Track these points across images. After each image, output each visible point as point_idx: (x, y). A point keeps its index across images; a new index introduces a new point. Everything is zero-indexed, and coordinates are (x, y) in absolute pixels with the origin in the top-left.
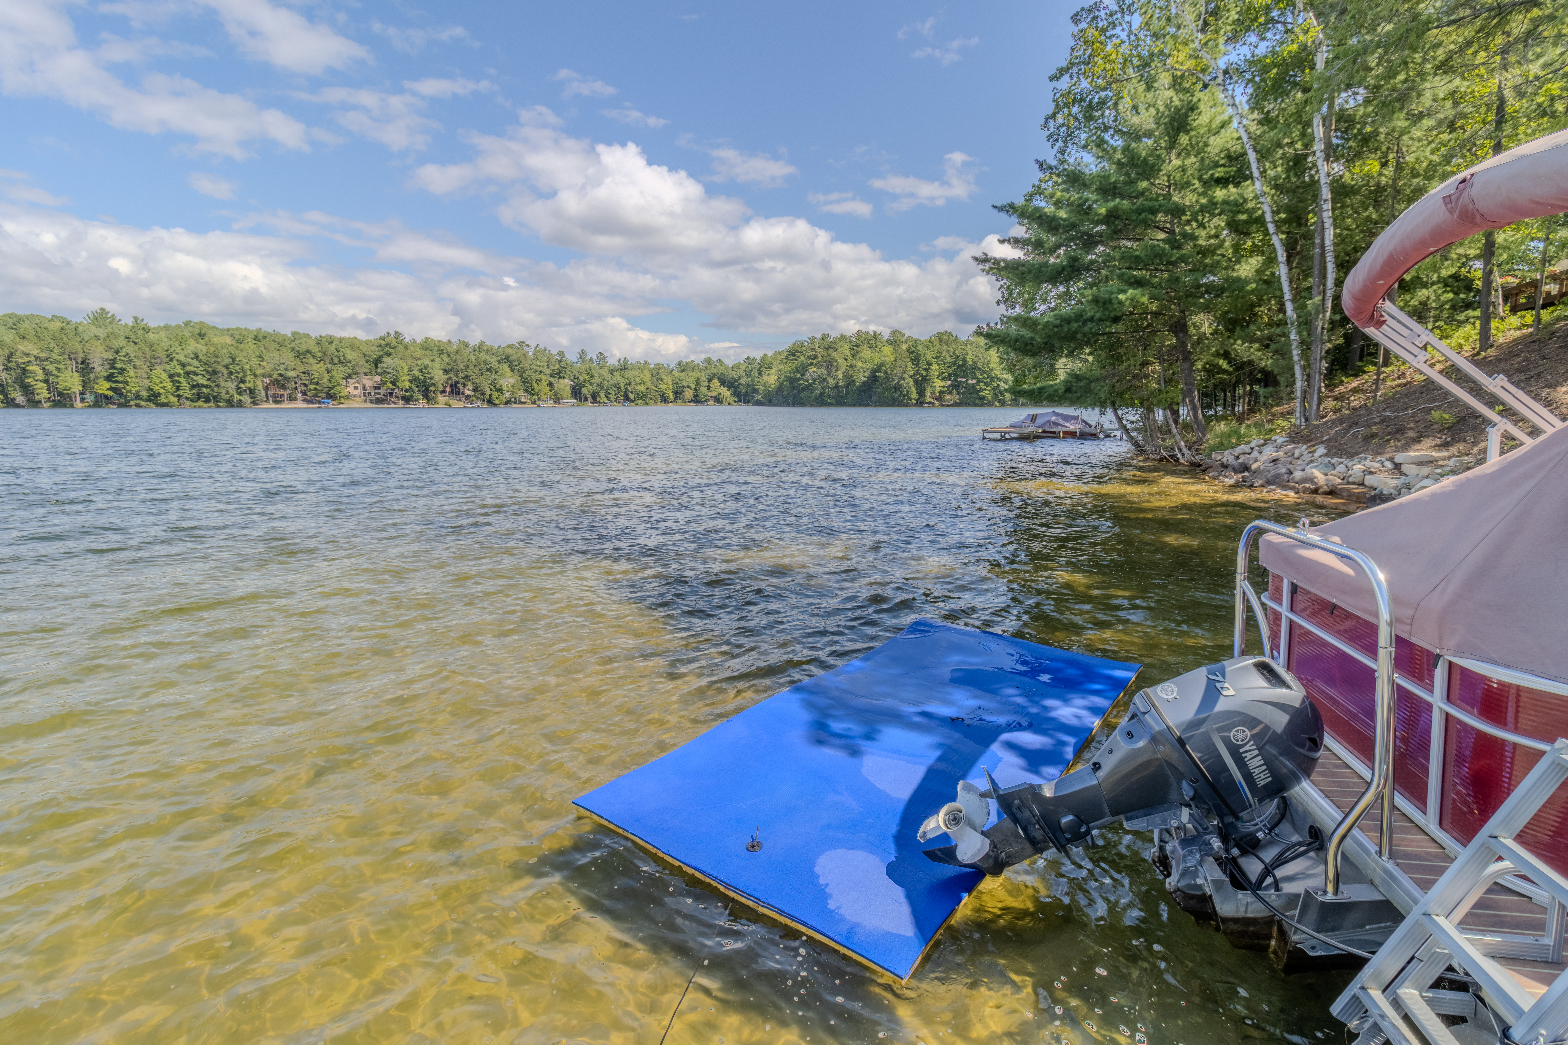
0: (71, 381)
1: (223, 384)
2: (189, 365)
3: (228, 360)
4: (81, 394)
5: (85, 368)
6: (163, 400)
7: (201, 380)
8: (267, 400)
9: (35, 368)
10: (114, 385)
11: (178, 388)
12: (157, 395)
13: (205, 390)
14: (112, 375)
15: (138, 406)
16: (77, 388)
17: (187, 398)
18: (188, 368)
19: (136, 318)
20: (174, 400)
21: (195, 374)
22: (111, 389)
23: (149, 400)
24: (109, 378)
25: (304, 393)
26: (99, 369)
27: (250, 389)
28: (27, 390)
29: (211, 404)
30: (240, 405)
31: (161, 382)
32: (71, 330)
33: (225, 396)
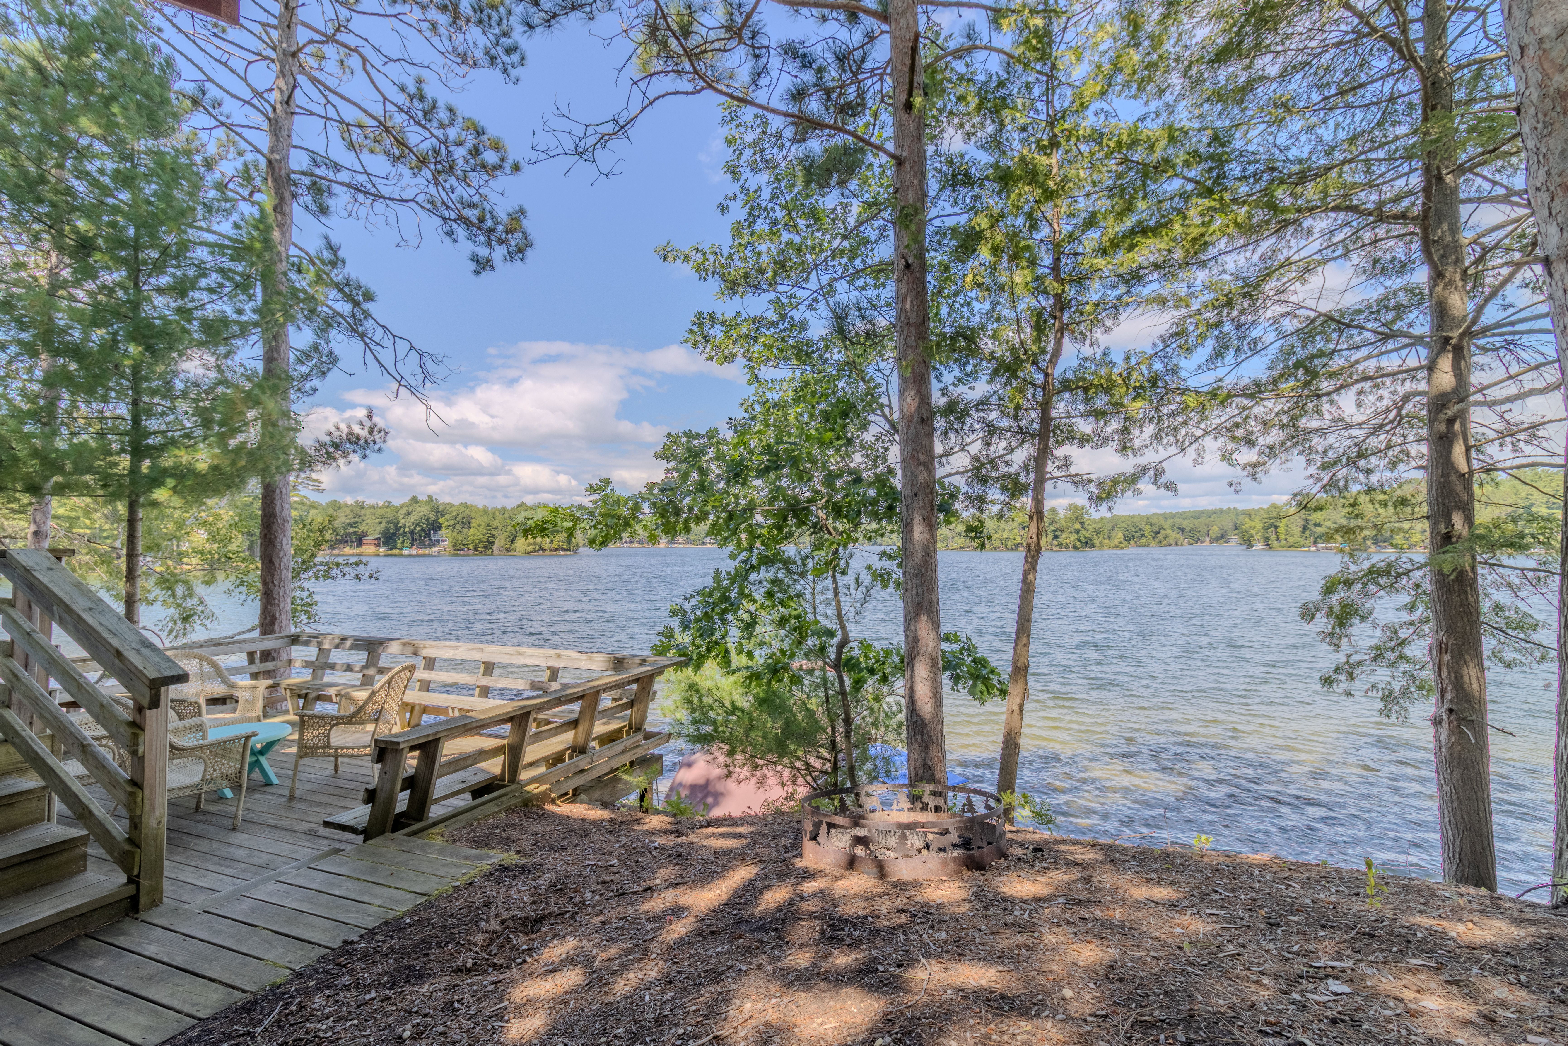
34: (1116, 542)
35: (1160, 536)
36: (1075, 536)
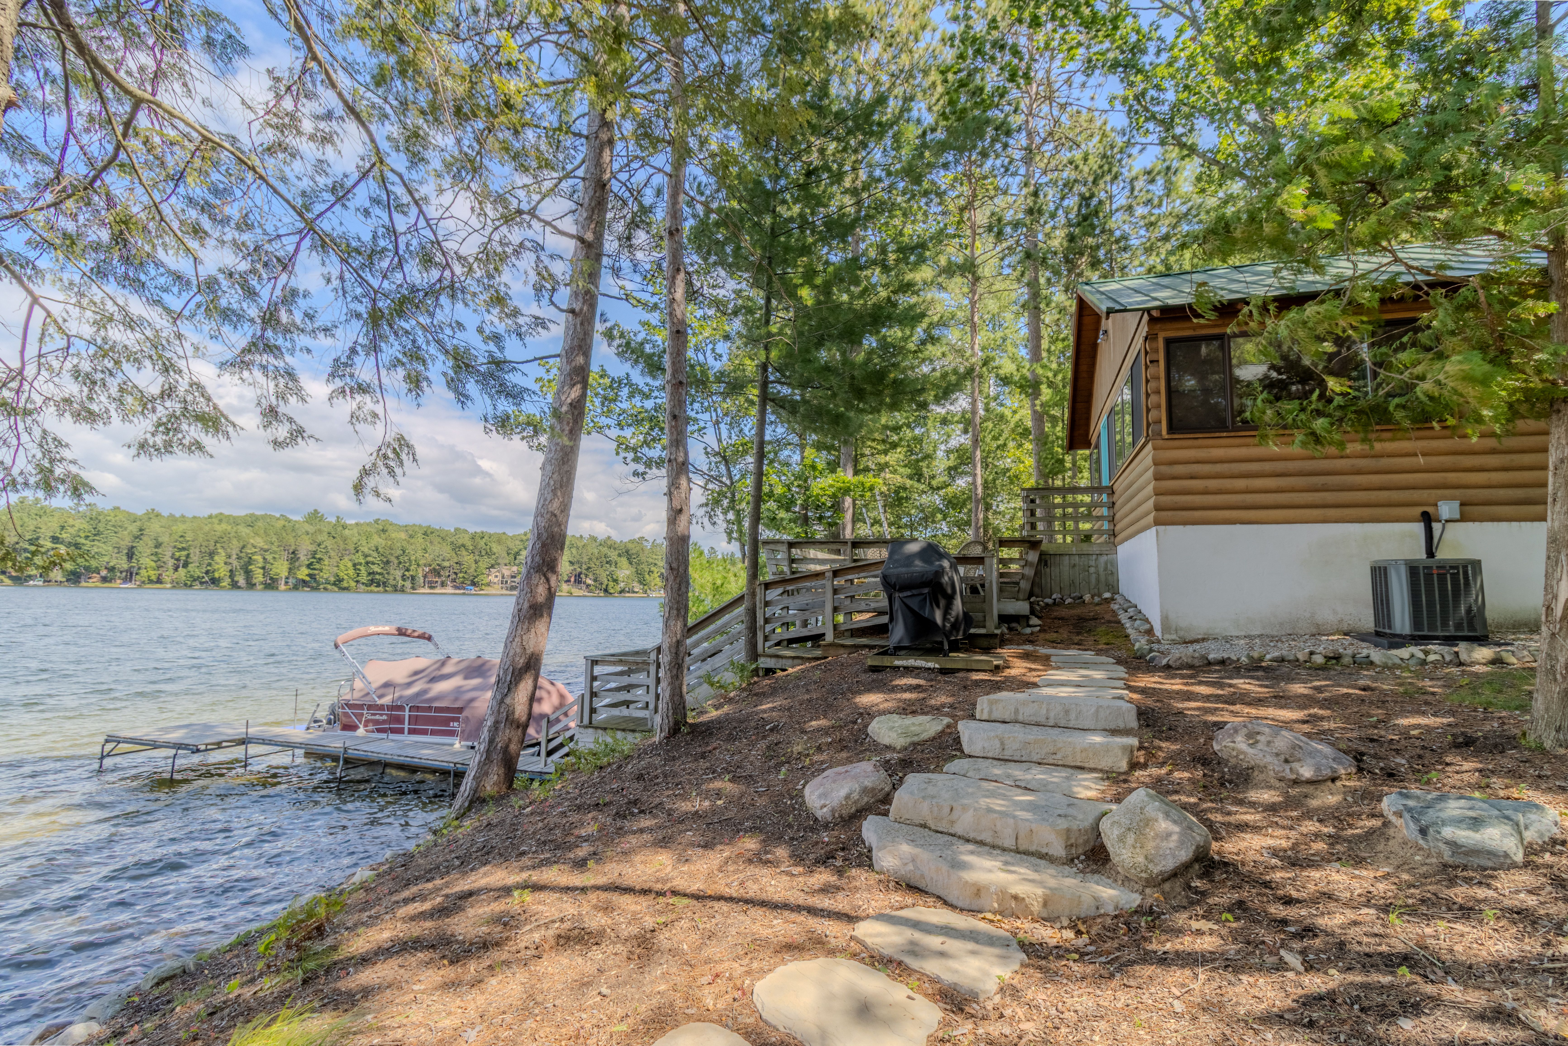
0: (281, 568)
1: (392, 572)
2: (369, 556)
3: (399, 552)
4: (287, 578)
5: (294, 557)
6: (345, 584)
7: (376, 569)
8: (424, 586)
9: (258, 558)
10: (311, 572)
11: (358, 575)
12: (341, 580)
13: (377, 577)
14: (311, 564)
15: (325, 589)
16: (284, 574)
17: (363, 584)
18: (370, 559)
19: (338, 517)
20: (353, 584)
21: (373, 563)
22: (309, 575)
23: (334, 584)
24: (309, 566)
25: (454, 581)
26: (303, 559)
27: (412, 576)
28: (248, 573)
29: (381, 589)
30: (403, 590)
31: (346, 570)
32: (290, 527)
33: (392, 582)
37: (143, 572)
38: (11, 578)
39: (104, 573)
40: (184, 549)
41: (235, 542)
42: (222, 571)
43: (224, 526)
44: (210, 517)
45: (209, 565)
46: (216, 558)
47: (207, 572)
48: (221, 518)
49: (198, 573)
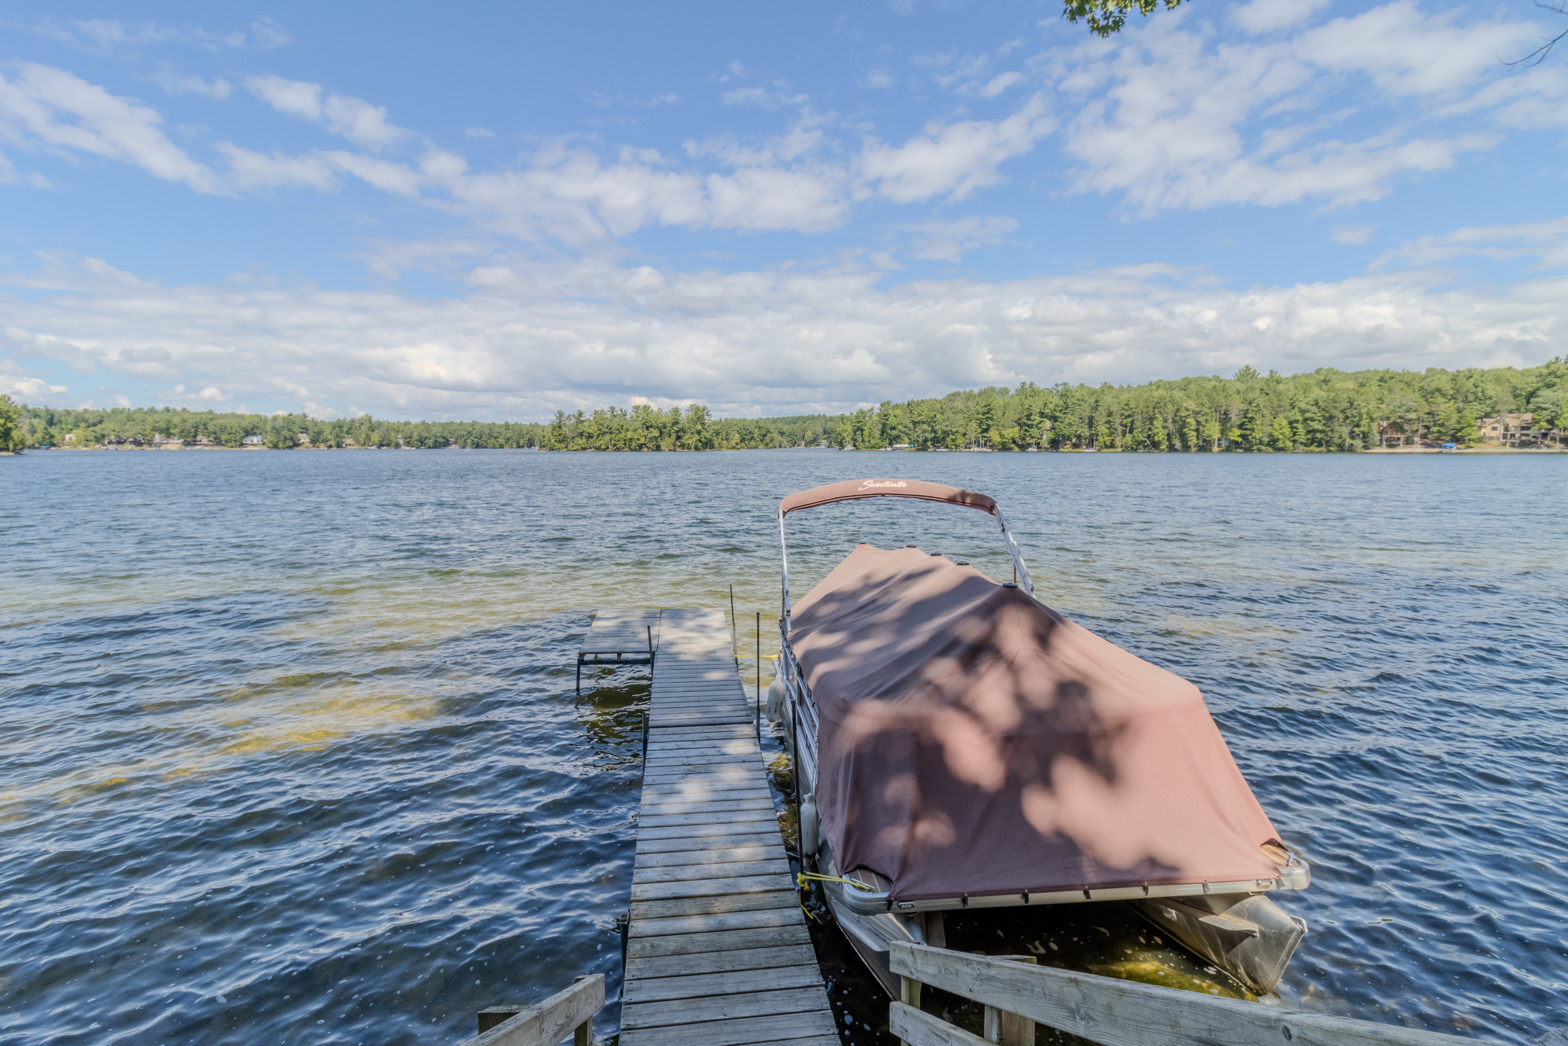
0: (1213, 430)
1: (1337, 428)
2: (1308, 411)
3: (1346, 405)
4: (1219, 440)
5: (1225, 417)
6: (1280, 444)
7: (1317, 426)
8: (1380, 445)
9: (1191, 420)
10: (1243, 432)
11: (1295, 434)
12: (1276, 440)
13: (1319, 435)
14: (1243, 424)
15: (1259, 450)
16: (1217, 435)
17: (1301, 443)
18: (1308, 415)
19: (1272, 372)
20: (1289, 444)
21: (1313, 420)
22: (1241, 436)
23: (1268, 445)
24: (1241, 426)
25: (1424, 436)
26: (1235, 419)
27: (1363, 433)
28: (1183, 437)
29: (1323, 449)
30: (1351, 449)
31: (1282, 429)
32: (1220, 386)
33: (1337, 441)
34: (733, 443)
35: (767, 439)
36: (696, 437)
37: (1100, 438)
38: (1018, 446)
39: (1074, 440)
40: (1129, 416)
41: (1169, 406)
42: (1160, 435)
43: (1161, 392)
44: (1150, 384)
45: (1150, 429)
46: (1155, 422)
47: (1149, 437)
48: (1158, 385)
49: (1141, 438)
